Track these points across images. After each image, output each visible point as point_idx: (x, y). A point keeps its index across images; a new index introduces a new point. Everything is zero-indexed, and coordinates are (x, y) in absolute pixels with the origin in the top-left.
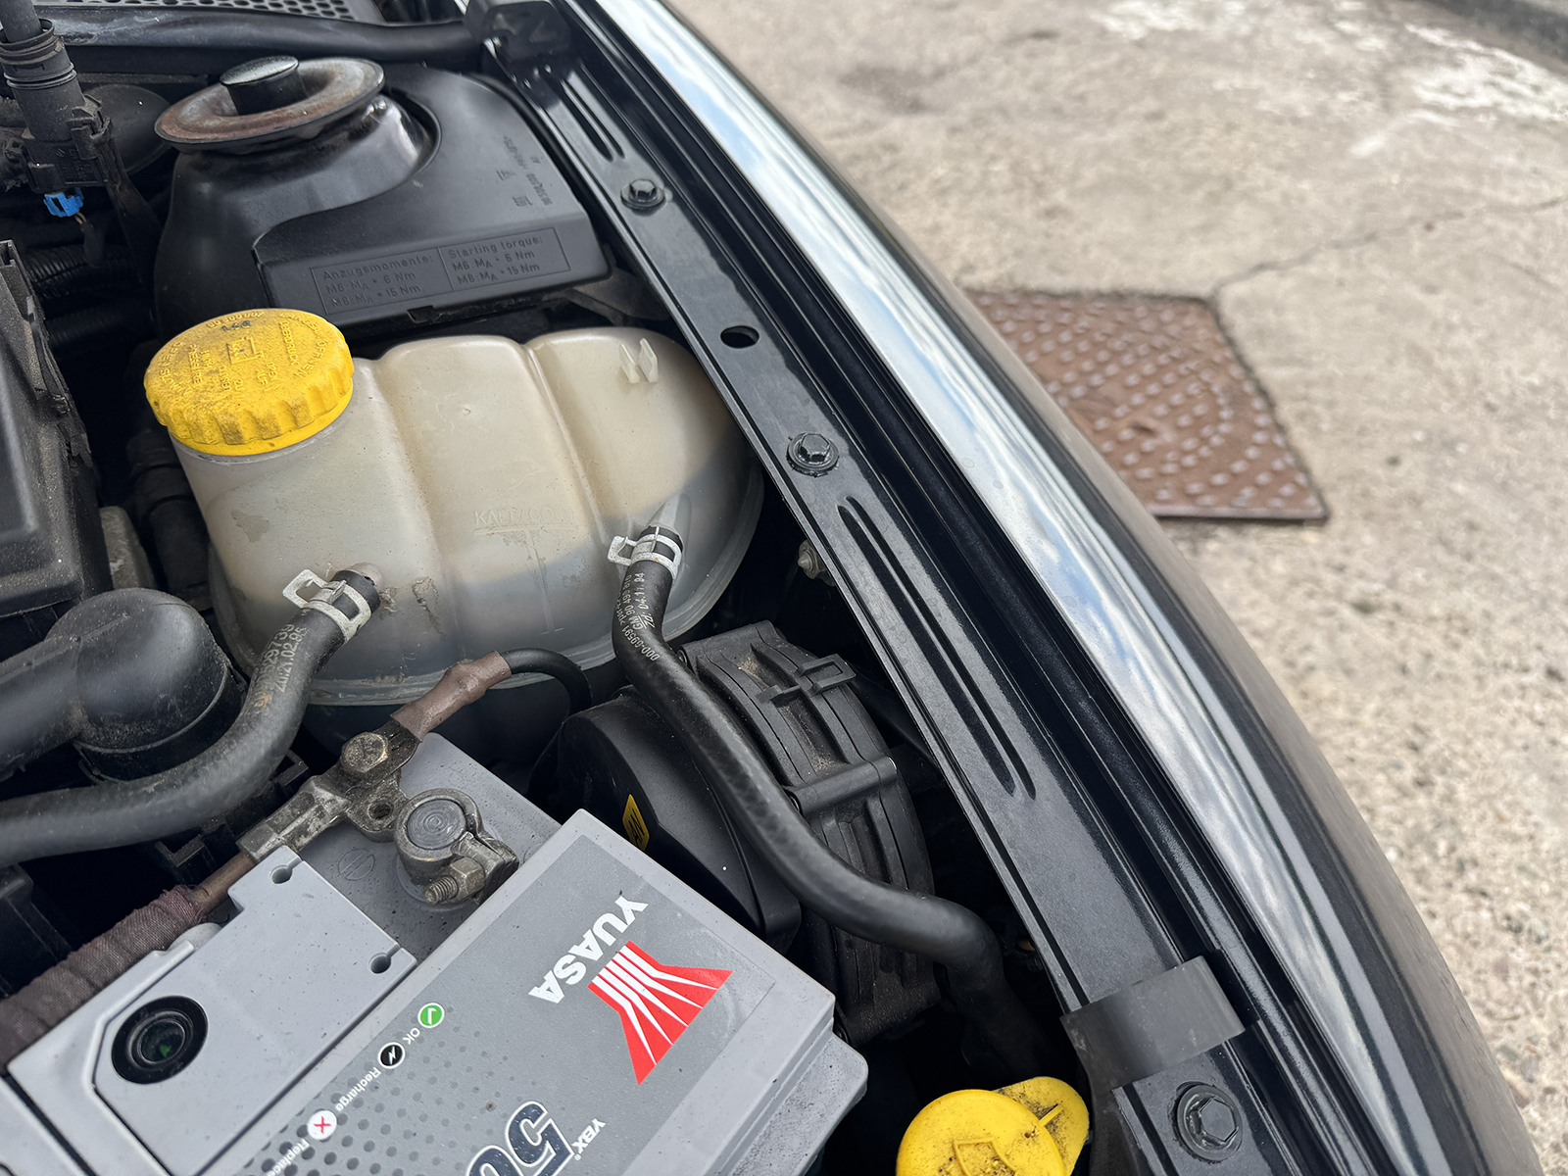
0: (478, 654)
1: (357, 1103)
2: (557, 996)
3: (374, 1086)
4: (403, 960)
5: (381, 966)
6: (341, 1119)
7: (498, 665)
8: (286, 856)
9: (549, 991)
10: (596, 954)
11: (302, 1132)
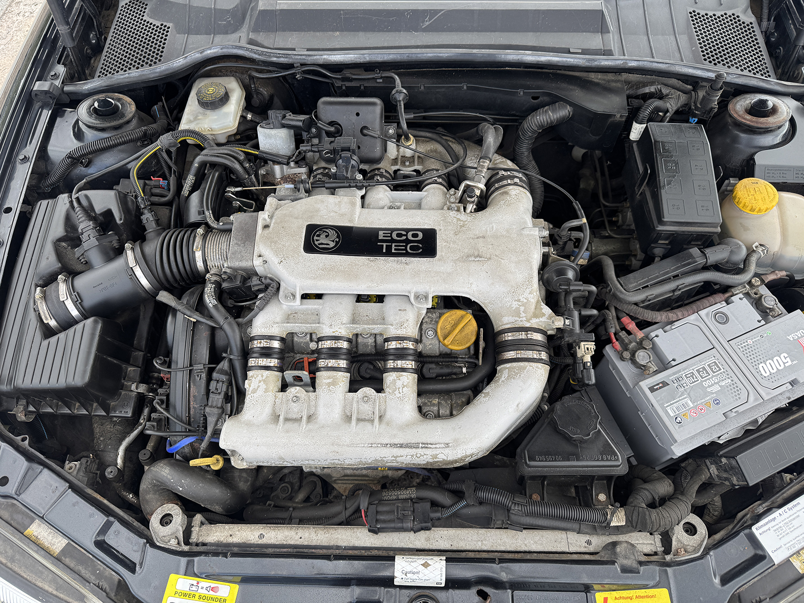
0: (781, 270)
1: (756, 341)
2: (792, 339)
3: (759, 340)
4: (763, 322)
5: (759, 321)
6: (753, 342)
7: (784, 273)
8: (741, 296)
9: (790, 338)
10: (800, 336)
11: (747, 342)
